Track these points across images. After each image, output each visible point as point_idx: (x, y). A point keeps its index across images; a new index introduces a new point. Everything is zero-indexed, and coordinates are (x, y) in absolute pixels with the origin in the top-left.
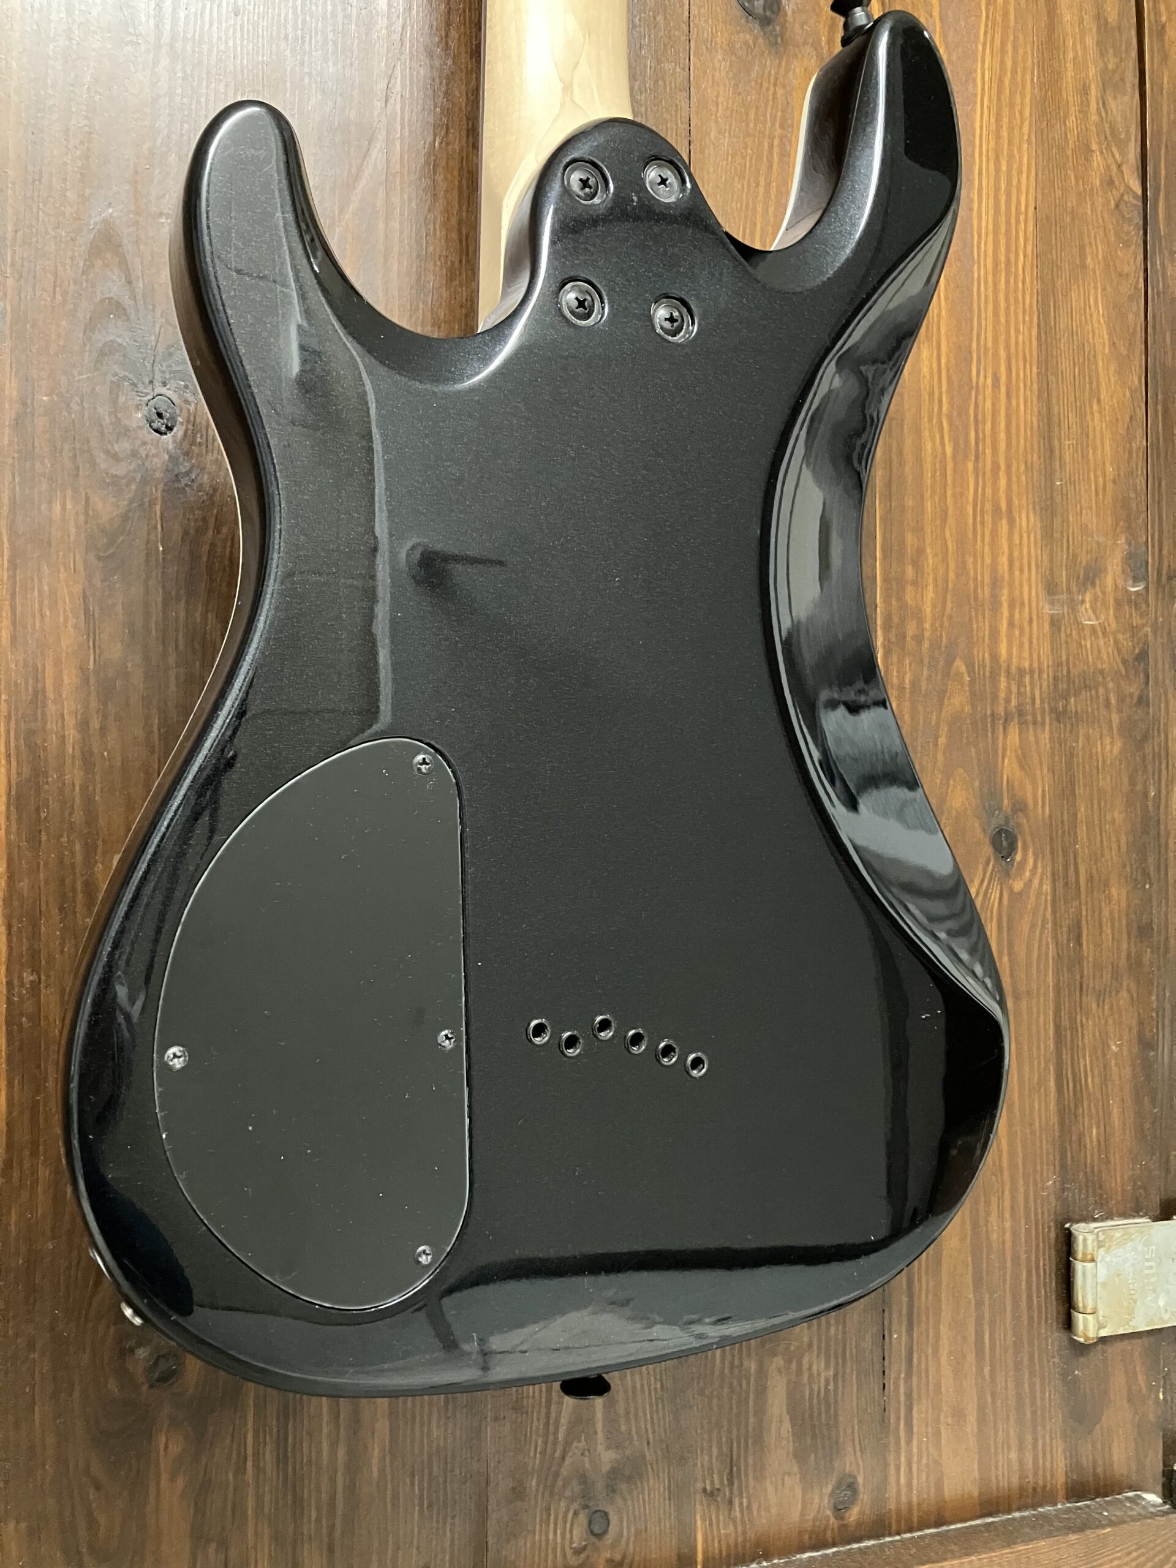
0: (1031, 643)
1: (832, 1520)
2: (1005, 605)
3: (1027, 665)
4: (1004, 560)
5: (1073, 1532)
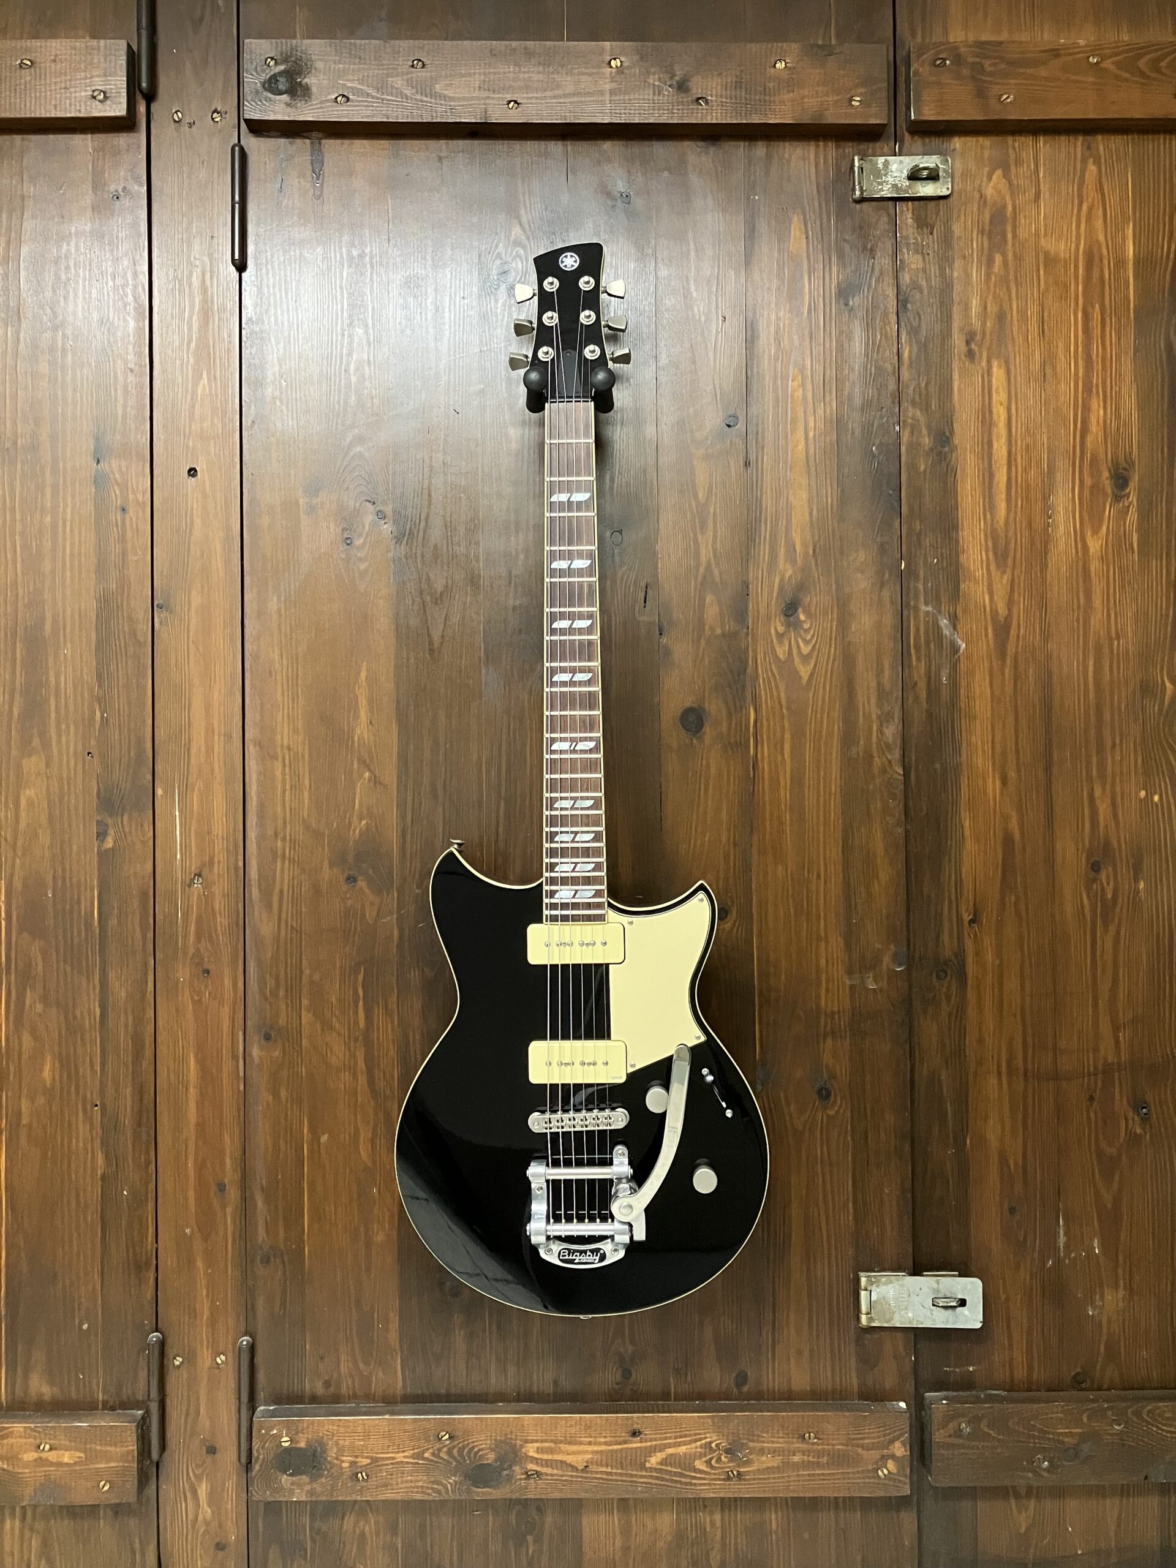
0: (838, 997)
1: (735, 1390)
2: (824, 982)
3: (836, 1009)
4: (823, 962)
5: (848, 1411)
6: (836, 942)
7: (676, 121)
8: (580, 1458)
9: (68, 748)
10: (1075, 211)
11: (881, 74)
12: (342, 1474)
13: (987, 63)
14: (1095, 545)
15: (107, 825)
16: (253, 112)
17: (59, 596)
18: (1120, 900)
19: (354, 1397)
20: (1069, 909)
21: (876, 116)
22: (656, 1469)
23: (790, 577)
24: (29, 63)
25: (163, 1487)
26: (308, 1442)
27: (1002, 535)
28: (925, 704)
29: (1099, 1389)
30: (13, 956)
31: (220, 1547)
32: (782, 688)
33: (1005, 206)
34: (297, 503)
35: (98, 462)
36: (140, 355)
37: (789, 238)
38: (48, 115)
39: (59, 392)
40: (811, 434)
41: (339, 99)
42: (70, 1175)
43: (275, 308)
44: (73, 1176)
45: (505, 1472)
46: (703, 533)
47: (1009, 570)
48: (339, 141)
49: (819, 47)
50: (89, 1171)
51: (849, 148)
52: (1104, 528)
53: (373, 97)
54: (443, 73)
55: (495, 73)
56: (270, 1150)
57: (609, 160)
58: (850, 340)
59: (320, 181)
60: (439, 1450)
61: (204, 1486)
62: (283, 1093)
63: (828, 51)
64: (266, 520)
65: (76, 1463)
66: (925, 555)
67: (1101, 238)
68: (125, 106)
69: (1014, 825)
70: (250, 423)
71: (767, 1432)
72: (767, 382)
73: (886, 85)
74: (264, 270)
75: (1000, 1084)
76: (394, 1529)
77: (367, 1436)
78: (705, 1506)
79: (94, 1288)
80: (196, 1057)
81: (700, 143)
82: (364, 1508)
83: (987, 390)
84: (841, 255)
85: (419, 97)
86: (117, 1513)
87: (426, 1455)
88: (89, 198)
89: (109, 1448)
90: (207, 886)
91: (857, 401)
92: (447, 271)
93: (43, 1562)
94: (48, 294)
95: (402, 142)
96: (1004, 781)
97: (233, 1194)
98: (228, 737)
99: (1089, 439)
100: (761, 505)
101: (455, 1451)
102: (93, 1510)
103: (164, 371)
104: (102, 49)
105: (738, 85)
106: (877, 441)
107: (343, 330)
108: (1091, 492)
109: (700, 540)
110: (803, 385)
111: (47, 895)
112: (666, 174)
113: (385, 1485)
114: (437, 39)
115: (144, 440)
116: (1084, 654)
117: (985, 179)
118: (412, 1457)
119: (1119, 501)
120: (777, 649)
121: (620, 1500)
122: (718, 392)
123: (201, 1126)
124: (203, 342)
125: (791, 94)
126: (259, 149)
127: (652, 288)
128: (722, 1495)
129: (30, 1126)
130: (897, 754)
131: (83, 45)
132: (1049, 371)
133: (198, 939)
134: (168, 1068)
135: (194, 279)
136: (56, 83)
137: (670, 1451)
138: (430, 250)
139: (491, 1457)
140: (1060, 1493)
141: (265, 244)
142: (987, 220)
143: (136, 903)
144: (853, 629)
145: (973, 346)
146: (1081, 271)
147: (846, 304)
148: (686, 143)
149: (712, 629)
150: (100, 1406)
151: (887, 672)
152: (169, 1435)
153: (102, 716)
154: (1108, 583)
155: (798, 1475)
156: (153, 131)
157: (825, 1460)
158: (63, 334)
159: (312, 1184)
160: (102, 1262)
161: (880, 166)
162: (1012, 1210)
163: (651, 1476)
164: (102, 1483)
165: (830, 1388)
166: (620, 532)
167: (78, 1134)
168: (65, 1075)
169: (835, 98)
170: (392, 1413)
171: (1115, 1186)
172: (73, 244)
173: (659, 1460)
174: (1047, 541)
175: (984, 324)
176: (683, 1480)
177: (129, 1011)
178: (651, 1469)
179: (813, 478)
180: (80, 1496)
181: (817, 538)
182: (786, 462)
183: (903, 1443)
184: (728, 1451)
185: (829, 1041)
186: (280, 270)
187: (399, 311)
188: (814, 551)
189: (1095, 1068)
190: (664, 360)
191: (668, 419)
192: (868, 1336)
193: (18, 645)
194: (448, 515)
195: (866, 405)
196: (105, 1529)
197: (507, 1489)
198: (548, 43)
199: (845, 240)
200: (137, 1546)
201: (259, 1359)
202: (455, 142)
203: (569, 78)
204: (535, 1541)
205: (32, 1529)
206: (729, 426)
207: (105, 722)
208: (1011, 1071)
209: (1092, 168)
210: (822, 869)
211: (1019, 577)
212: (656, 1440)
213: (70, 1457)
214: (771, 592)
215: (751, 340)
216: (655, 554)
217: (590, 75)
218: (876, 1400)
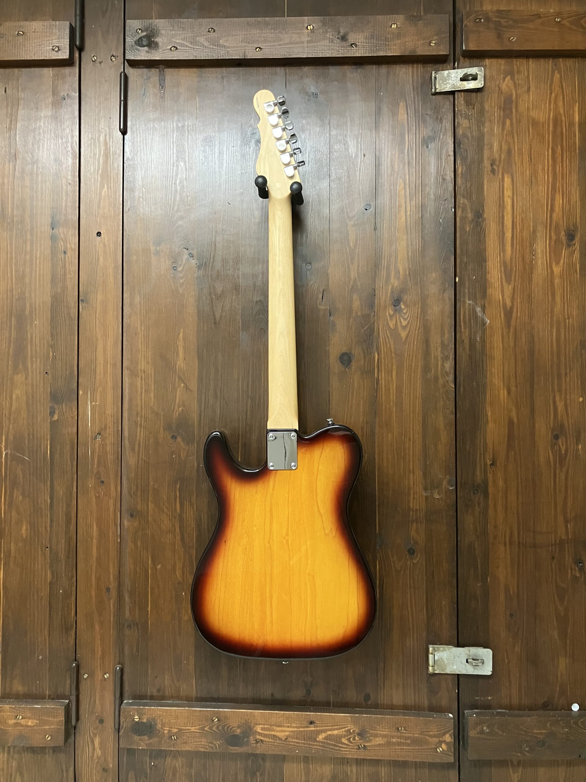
0: (419, 502)
1: (364, 703)
2: (412, 494)
3: (418, 508)
4: (411, 484)
5: (422, 717)
6: (419, 473)
7: (340, 56)
8: (283, 734)
9: (36, 370)
10: (548, 97)
11: (446, 29)
12: (164, 736)
13: (502, 21)
14: (557, 270)
15: (54, 408)
16: (129, 56)
17: (33, 295)
18: (569, 454)
19: (171, 697)
20: (542, 459)
21: (444, 50)
22: (322, 742)
23: (397, 286)
24: (22, 33)
25: (77, 739)
26: (147, 720)
27: (509, 264)
28: (468, 351)
29: (556, 709)
30: (8, 472)
31: (105, 770)
32: (392, 343)
33: (512, 95)
34: (150, 249)
35: (53, 229)
36: (73, 176)
37: (398, 114)
38: (31, 59)
39: (35, 196)
40: (408, 213)
41: (172, 48)
42: (34, 582)
43: (141, 153)
44: (36, 582)
45: (246, 739)
46: (352, 263)
47: (512, 283)
48: (173, 70)
49: (414, 16)
50: (43, 580)
51: (429, 67)
52: (562, 261)
53: (189, 47)
54: (224, 35)
55: (250, 34)
56: (132, 572)
57: (307, 77)
58: (429, 165)
59: (163, 89)
60: (213, 726)
61: (97, 740)
62: (139, 544)
63: (419, 18)
64: (135, 258)
65: (34, 726)
66: (469, 275)
67: (562, 111)
68: (68, 54)
69: (514, 414)
70: (127, 209)
71: (379, 726)
72: (386, 187)
73: (448, 34)
74: (135, 134)
75: (506, 549)
76: (190, 766)
77: (177, 717)
78: (348, 762)
79: (45, 639)
80: (96, 524)
81: (353, 67)
82: (177, 754)
83: (502, 190)
84: (424, 121)
85: (211, 46)
86: (54, 751)
87: (206, 729)
88: (50, 100)
89: (51, 719)
90: (103, 439)
91: (432, 196)
92: (226, 133)
93: (18, 775)
94: (30, 146)
95: (204, 70)
96: (509, 392)
97: (114, 593)
98: (115, 365)
99: (554, 215)
100: (382, 249)
101: (220, 728)
102: (43, 750)
103: (86, 184)
104: (57, 26)
105: (372, 37)
106: (443, 217)
107: (174, 163)
108: (555, 243)
109: (351, 268)
110: (405, 188)
111: (25, 443)
112: (336, 83)
113: (186, 743)
114: (222, 18)
115: (75, 218)
116: (551, 327)
117: (501, 81)
118: (199, 729)
119: (570, 247)
120: (390, 323)
121: (304, 756)
122: (361, 193)
123: (99, 559)
124: (105, 170)
125: (399, 41)
126: (134, 74)
127: (328, 140)
128: (355, 757)
129: (15, 557)
130: (451, 377)
131: (48, 24)
132: (533, 180)
133: (98, 466)
134: (83, 530)
135: (101, 138)
136: (35, 43)
137: (329, 733)
138: (217, 122)
139: (239, 731)
140: (534, 764)
141: (136, 121)
142: (502, 102)
143: (68, 447)
144: (429, 313)
145: (495, 167)
146: (551, 129)
147: (427, 147)
148: (346, 67)
149: (357, 313)
150: (47, 698)
151: (446, 336)
152: (80, 713)
153: (53, 354)
154: (564, 290)
155: (395, 749)
156: (82, 66)
157: (409, 741)
158: (37, 166)
159: (152, 589)
160: (49, 625)
161: (445, 75)
162: (511, 615)
163: (319, 746)
164: (47, 736)
165: (413, 704)
166: (310, 263)
167: (38, 561)
168: (32, 532)
169: (422, 42)
170: (189, 706)
171: (565, 603)
172: (42, 121)
173: (323, 737)
174: (532, 268)
175: (500, 156)
176: (336, 748)
177: (64, 500)
178: (319, 742)
179: (409, 236)
180: (37, 741)
181: (411, 267)
182: (395, 228)
183: (450, 735)
184: (359, 734)
185: (414, 525)
186: (143, 133)
187: (201, 153)
188: (409, 273)
189: (555, 541)
190: (333, 177)
191: (335, 207)
192: (432, 678)
193: (13, 319)
194: (225, 255)
195: (437, 198)
196: (49, 758)
197: (246, 748)
198: (276, 18)
199: (427, 114)
200: (64, 768)
201: (125, 677)
202: (231, 69)
203: (287, 36)
204: (261, 775)
205: (13, 759)
206: (366, 209)
207: (54, 358)
208: (511, 543)
209: (557, 75)
210: (412, 436)
211: (518, 287)
212: (322, 727)
213: (32, 722)
214: (387, 293)
215: (377, 165)
216: (327, 274)
217: (298, 33)
218: (437, 712)
